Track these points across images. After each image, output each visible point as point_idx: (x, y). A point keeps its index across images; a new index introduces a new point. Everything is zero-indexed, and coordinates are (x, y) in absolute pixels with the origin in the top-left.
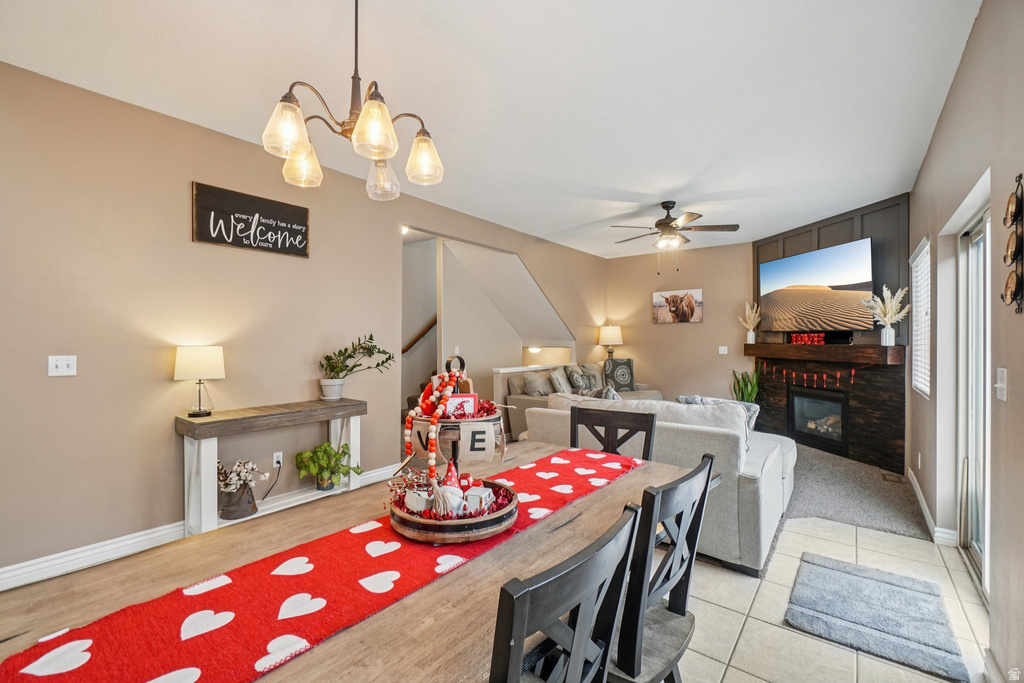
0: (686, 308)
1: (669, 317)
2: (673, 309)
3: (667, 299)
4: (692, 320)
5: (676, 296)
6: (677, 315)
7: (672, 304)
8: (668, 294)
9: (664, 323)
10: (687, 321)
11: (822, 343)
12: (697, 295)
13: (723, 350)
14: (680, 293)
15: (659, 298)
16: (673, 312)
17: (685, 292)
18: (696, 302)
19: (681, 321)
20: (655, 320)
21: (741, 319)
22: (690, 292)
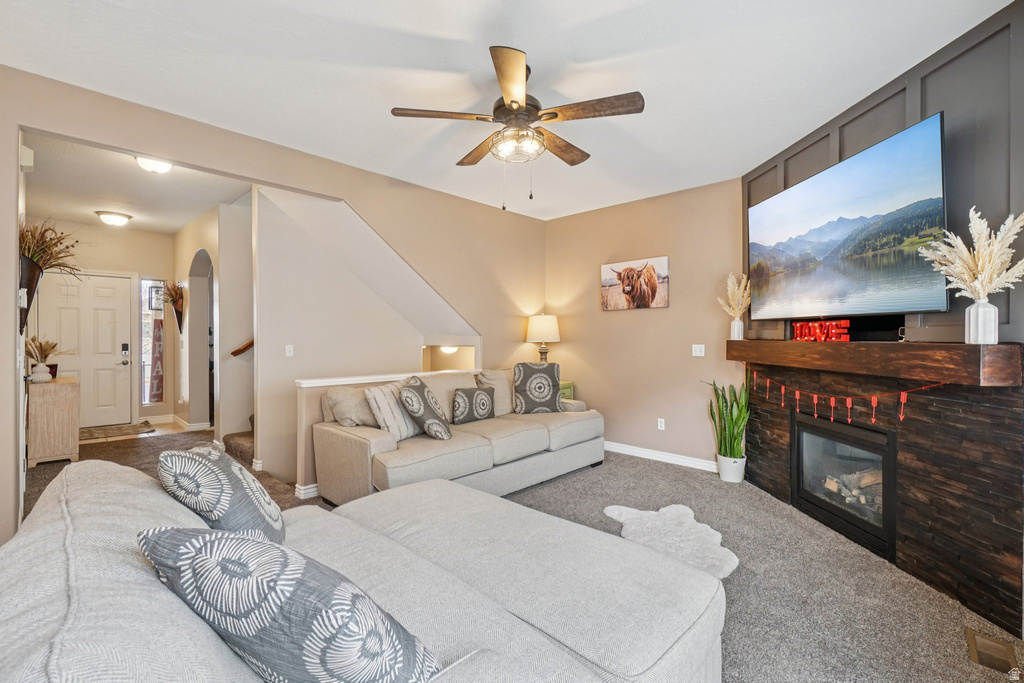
0: (645, 287)
1: (622, 300)
2: (628, 289)
3: (619, 274)
4: (653, 305)
5: (631, 270)
6: (633, 297)
7: (627, 282)
8: (621, 267)
9: (617, 310)
10: (646, 306)
11: (845, 338)
12: (660, 266)
13: (698, 350)
14: (637, 265)
15: (608, 273)
16: (628, 293)
17: (644, 261)
18: (659, 277)
19: (638, 307)
20: (605, 306)
21: (721, 301)
22: (651, 262)
